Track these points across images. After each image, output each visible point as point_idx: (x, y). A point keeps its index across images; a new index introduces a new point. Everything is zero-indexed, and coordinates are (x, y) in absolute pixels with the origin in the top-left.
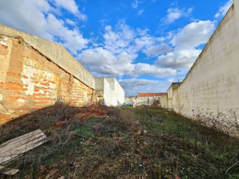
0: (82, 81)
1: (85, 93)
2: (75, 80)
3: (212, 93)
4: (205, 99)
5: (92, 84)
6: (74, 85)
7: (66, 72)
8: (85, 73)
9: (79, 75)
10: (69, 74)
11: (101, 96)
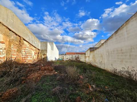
0: (31, 43)
1: (33, 53)
2: (25, 42)
3: (126, 56)
4: (118, 58)
5: (38, 46)
6: (23, 46)
7: (16, 35)
8: (33, 38)
9: (28, 38)
10: (19, 36)
11: (45, 55)
